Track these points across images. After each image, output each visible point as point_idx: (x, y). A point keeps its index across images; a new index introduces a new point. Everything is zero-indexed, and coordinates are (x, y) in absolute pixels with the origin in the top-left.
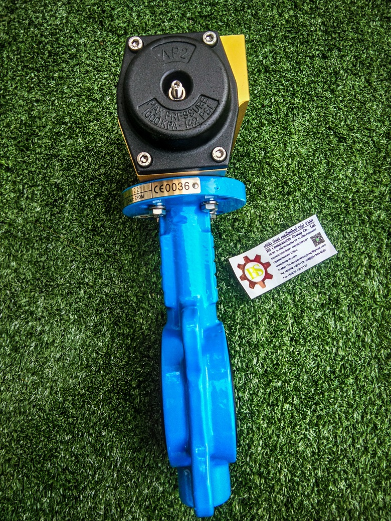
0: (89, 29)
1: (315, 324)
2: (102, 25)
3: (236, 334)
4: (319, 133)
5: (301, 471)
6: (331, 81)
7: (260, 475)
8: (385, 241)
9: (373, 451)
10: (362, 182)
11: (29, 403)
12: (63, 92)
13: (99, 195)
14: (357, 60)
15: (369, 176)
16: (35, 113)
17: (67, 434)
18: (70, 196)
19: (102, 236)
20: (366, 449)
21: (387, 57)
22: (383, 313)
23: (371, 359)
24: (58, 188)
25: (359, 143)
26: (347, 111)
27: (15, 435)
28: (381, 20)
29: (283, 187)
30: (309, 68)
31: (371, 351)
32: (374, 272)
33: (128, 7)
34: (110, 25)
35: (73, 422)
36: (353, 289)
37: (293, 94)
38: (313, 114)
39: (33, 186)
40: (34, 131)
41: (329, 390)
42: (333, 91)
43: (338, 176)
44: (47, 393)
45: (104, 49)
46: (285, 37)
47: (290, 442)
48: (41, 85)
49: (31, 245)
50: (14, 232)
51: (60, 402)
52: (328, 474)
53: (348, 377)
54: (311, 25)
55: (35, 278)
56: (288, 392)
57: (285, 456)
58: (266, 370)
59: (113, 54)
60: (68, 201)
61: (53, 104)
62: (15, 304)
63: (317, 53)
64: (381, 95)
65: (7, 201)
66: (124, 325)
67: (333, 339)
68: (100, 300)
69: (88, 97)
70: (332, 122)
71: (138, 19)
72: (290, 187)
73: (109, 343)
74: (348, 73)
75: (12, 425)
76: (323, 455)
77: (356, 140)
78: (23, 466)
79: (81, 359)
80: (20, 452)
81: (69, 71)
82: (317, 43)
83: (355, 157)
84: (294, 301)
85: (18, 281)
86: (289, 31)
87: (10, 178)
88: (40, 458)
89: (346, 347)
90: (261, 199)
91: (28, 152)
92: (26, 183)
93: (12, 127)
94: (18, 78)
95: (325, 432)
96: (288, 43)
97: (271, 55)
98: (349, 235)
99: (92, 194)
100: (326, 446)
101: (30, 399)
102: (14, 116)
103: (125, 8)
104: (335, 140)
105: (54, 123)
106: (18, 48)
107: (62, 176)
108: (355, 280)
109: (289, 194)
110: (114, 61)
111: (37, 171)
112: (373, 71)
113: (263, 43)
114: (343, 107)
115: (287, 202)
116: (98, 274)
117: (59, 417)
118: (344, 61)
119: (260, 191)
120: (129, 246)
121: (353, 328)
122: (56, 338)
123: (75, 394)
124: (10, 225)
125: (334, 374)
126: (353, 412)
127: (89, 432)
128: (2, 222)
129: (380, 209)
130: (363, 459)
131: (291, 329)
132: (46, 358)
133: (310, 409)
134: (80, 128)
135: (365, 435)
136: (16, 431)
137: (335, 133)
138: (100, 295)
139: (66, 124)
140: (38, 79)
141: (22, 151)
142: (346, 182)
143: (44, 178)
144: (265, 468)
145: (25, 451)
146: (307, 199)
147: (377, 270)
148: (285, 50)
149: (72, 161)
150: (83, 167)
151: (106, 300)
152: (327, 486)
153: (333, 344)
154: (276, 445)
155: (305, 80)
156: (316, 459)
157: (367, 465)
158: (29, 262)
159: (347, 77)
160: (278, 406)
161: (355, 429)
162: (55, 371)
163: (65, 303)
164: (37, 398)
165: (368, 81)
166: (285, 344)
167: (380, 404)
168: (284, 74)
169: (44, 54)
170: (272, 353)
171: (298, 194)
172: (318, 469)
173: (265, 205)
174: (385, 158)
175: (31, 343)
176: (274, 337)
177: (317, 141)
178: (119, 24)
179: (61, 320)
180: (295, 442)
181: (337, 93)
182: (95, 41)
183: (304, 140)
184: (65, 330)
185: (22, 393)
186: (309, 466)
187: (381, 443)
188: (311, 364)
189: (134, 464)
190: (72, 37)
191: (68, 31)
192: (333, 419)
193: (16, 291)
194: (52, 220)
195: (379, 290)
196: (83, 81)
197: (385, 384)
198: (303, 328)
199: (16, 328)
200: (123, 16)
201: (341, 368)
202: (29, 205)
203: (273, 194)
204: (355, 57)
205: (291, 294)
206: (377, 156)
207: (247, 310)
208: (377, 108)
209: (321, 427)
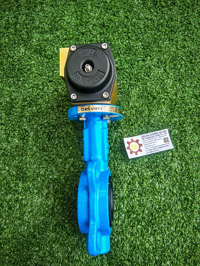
0: (35, 57)
1: (149, 186)
2: (41, 55)
4: (144, 96)
5: (148, 257)
6: (148, 71)
7: (129, 260)
8: (179, 144)
9: (182, 245)
10: (165, 117)
11: (18, 234)
12: (25, 87)
13: (45, 132)
14: (159, 60)
15: (169, 114)
16: (13, 97)
17: (37, 247)
18: (32, 134)
19: (47, 151)
20: (178, 244)
21: (173, 58)
22: (181, 178)
23: (177, 201)
24: (26, 131)
25: (163, 99)
26: (156, 85)
27: (12, 249)
28: (169, 40)
29: (129, 122)
30: (137, 66)
31: (177, 197)
32: (175, 159)
33: (52, 45)
34: (45, 54)
35: (39, 241)
36: (166, 168)
37: (131, 79)
38: (140, 88)
39: (14, 131)
40: (13, 106)
41: (159, 217)
42: (149, 76)
43: (154, 115)
44: (26, 228)
45: (43, 65)
46: (125, 53)
47: (142, 243)
48: (15, 84)
49: (15, 159)
50: (6, 153)
51: (32, 232)
52: (161, 258)
53: (167, 210)
54: (137, 46)
55: (17, 174)
56: (139, 220)
57: (140, 250)
58: (128, 210)
59: (47, 67)
60: (30, 136)
61: (21, 92)
62: (8, 187)
63: (140, 59)
64: (171, 76)
65: (2, 139)
66: (60, 193)
67: (159, 192)
68: (48, 182)
69: (37, 88)
70: (149, 90)
71: (57, 50)
72: (132, 122)
73: (53, 202)
74: (155, 67)
75: (11, 244)
76: (158, 249)
77: (161, 98)
78: (17, 263)
79: (40, 211)
80: (15, 257)
81: (27, 77)
82: (140, 54)
83: (161, 106)
84: (138, 175)
85: (10, 176)
86: (126, 50)
87: (3, 128)
88: (24, 259)
89: (165, 195)
90: (119, 128)
91: (11, 116)
92: (11, 130)
93: (3, 104)
94: (4, 82)
95: (158, 237)
96: (127, 55)
97: (119, 62)
99: (41, 132)
100: (159, 244)
101: (18, 231)
102: (4, 99)
103: (51, 46)
104: (151, 99)
105: (22, 101)
106: (4, 68)
107: (27, 125)
108: (166, 163)
109: (132, 125)
110: (47, 71)
111: (16, 124)
112: (167, 65)
113: (115, 57)
114: (154, 83)
115: (131, 129)
116: (46, 170)
117: (32, 239)
118: (153, 61)
119: (118, 125)
120: (60, 155)
121: (167, 186)
122: (28, 202)
123: (39, 228)
124: (4, 150)
125: (160, 209)
126: (171, 227)
127: (47, 245)
128: (1, 149)
129: (175, 129)
130: (177, 250)
131: (138, 189)
132: (24, 212)
133: (150, 227)
134: (34, 102)
135: (177, 237)
136: (13, 247)
137: (151, 95)
138: (47, 180)
139: (28, 101)
140: (14, 81)
141: (8, 115)
142: (158, 118)
143: (19, 127)
144: (131, 257)
145: (17, 256)
146: (141, 127)
147: (176, 158)
148: (125, 59)
149: (31, 118)
150: (37, 120)
151: (51, 182)
152: (161, 263)
153: (158, 195)
154: (135, 246)
155: (135, 72)
156: (155, 251)
157: (179, 252)
158: (14, 166)
159: (155, 69)
161: (172, 235)
162: (29, 217)
163: (31, 184)
164: (21, 231)
165: (165, 70)
166: (136, 197)
167: (183, 222)
168: (126, 70)
169: (15, 70)
170: (130, 202)
171: (136, 125)
172: (156, 256)
173: (122, 131)
174: (175, 105)
175: (17, 205)
176: (131, 193)
177: (143, 100)
178: (49, 53)
179: (30, 193)
180: (144, 243)
181: (151, 77)
182: (38, 62)
183: (137, 100)
184: (32, 198)
185: (14, 229)
186: (152, 255)
187: (185, 241)
188: (149, 205)
189: (69, 259)
190: (28, 61)
191: (26, 58)
193: (9, 180)
194: (24, 146)
195: (178, 167)
196: (34, 81)
197: (185, 212)
198: (144, 188)
199: (10, 198)
200: (50, 50)
201: (163, 206)
202: (12, 140)
203: (124, 126)
204: (158, 59)
205: (137, 172)
206: (171, 104)
207: (117, 182)
208: (170, 82)
209: (156, 235)
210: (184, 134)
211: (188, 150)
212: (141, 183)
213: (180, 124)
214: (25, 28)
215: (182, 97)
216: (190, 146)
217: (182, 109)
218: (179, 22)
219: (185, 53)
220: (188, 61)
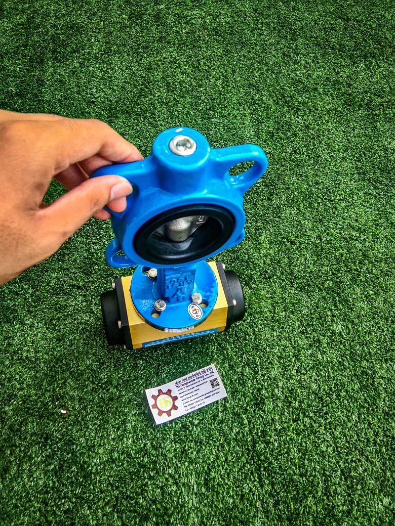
1: (309, 358)
3: (259, 373)
4: (278, 241)
6: (277, 212)
8: (337, 299)
9: (373, 440)
10: (312, 266)
14: (288, 199)
15: (315, 262)
20: (368, 440)
21: (306, 195)
22: (350, 345)
23: (352, 377)
25: (303, 244)
26: (291, 227)
28: (297, 176)
29: (265, 275)
30: (262, 206)
31: (350, 371)
36: (327, 332)
38: (271, 231)
42: (279, 217)
53: (341, 390)
64: (308, 216)
65: (81, 308)
70: (284, 234)
72: (269, 274)
74: (285, 206)
77: (301, 242)
82: (263, 193)
83: (304, 252)
84: (291, 344)
87: (81, 293)
89: (334, 370)
90: (253, 283)
91: (92, 275)
92: (93, 295)
98: (314, 298)
104: (288, 244)
108: (326, 325)
112: (300, 204)
115: (270, 283)
118: (281, 200)
119: (251, 279)
121: (334, 357)
135: (364, 430)
141: (88, 274)
142: (303, 267)
146: (282, 280)
147: (338, 317)
153: (325, 370)
159: (285, 208)
160: (300, 420)
167: (367, 406)
170: (287, 383)
173: (256, 287)
174: (322, 251)
177: (278, 246)
181: (282, 218)
183: (270, 246)
186: (334, 461)
188: (314, 386)
192: (339, 422)
195: (343, 330)
197: (366, 392)
198: (303, 362)
201: (335, 386)
203: (259, 279)
204: (287, 197)
206: (316, 250)
207: (262, 356)
208: (308, 224)
210: (341, 287)
211: (352, 306)
213: (333, 274)
215: (328, 241)
217: (331, 255)
218: (305, 156)
219: (320, 190)
220: (326, 199)
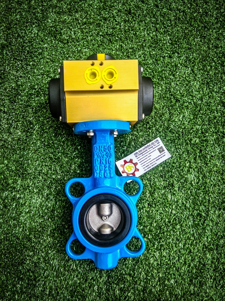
0: (49, 40)
1: (161, 196)
2: (56, 38)
4: (166, 97)
5: (151, 273)
6: (173, 70)
7: (130, 275)
8: (198, 154)
9: (189, 264)
10: (187, 123)
11: (12, 235)
12: (34, 73)
13: (51, 127)
14: (187, 59)
15: (191, 120)
16: (19, 83)
17: (31, 252)
18: (37, 127)
19: (53, 148)
20: (185, 263)
21: (203, 58)
22: (196, 192)
23: (189, 216)
24: (30, 122)
25: (186, 103)
26: (181, 86)
27: (4, 252)
28: (201, 38)
29: (147, 125)
30: (162, 63)
31: (189, 211)
32: (192, 170)
33: (69, 28)
34: (60, 38)
35: (34, 245)
36: (181, 179)
37: (153, 77)
38: (163, 87)
39: (17, 121)
40: (19, 93)
41: (167, 231)
42: (174, 75)
43: (175, 120)
44: (21, 230)
45: (56, 50)
46: (151, 46)
47: (146, 258)
48: (23, 68)
49: (15, 152)
50: (6, 145)
51: (27, 235)
52: (165, 275)
53: (177, 224)
54: (164, 40)
55: (17, 170)
56: (146, 232)
57: (143, 265)
59: (61, 53)
60: (35, 129)
61: (29, 79)
62: (6, 183)
63: (167, 55)
64: (199, 78)
65: (4, 129)
66: (62, 195)
67: (170, 205)
68: (50, 182)
69: (47, 75)
70: (173, 92)
71: (74, 35)
72: (150, 125)
73: (54, 205)
74: (182, 66)
75: (2, 246)
76: (163, 265)
77: (185, 101)
78: (8, 267)
79: (39, 212)
80: (6, 260)
81: (38, 61)
82: (166, 50)
83: (184, 110)
84: (150, 184)
85: (8, 171)
86: (152, 43)
87: (5, 117)
88: (16, 264)
89: (176, 209)
90: (135, 131)
91: (15, 104)
92: (13, 120)
93: (7, 90)
94: (11, 64)
95: (165, 253)
96: (152, 49)
97: (143, 56)
98: (179, 151)
99: (48, 126)
100: (164, 260)
101: (12, 232)
102: (8, 85)
103: (68, 29)
104: (174, 101)
105: (29, 88)
106: (12, 49)
107: (32, 117)
108: (182, 174)
109: (149, 128)
110: (61, 57)
111: (20, 114)
112: (195, 65)
113: (139, 49)
114: (179, 84)
115: (148, 133)
116: (49, 168)
117: (27, 243)
118: (181, 59)
120: (66, 153)
121: (180, 199)
122: (27, 202)
123: (35, 231)
124: (5, 141)
125: (170, 223)
126: (179, 243)
127: (42, 251)
128: (1, 140)
129: (196, 137)
130: (183, 268)
131: (148, 199)
132: (21, 212)
133: (157, 241)
134: (43, 91)
135: (185, 255)
136: (4, 249)
137: (174, 97)
138: (50, 179)
139: (35, 89)
140: (22, 65)
141: (12, 103)
142: (179, 123)
143: (23, 117)
144: (132, 271)
145: (9, 260)
147: (193, 169)
148: (150, 53)
149: (38, 109)
150: (44, 112)
151: (53, 182)
152: (164, 281)
153: (170, 207)
154: (139, 260)
155: (160, 69)
156: (159, 267)
157: (185, 271)
158: (13, 161)
159: (182, 68)
161: (180, 252)
162: (26, 218)
163: (32, 183)
164: (15, 232)
165: (192, 70)
166: (145, 207)
167: (193, 239)
168: (149, 66)
169: (25, 52)
171: (154, 129)
172: (160, 273)
173: (137, 134)
174: (199, 111)
175: (13, 203)
176: (139, 203)
177: (165, 101)
178: (64, 37)
179: (29, 192)
180: (149, 258)
181: (176, 76)
182: (52, 46)
183: (158, 101)
184: (31, 197)
185: (8, 230)
186: (155, 271)
187: (193, 259)
188: (158, 217)
189: (65, 268)
190: (40, 44)
191: (38, 40)
192: (168, 246)
193: (6, 176)
194: (27, 139)
195: (194, 180)
196: (45, 67)
197: (196, 229)
198: (155, 199)
199: (6, 195)
200: (67, 33)
201: (174, 220)
202: (15, 131)
203: (141, 128)
204: (186, 57)
205: (149, 181)
206: (195, 110)
208: (197, 85)
209: (162, 250)
210: (205, 144)
211: (208, 162)
212: (152, 193)
213: (202, 133)
214: (40, 6)
215: (208, 103)
216: (210, 158)
217: (206, 116)
218: (214, 18)
219: (217, 54)
220: (219, 63)
